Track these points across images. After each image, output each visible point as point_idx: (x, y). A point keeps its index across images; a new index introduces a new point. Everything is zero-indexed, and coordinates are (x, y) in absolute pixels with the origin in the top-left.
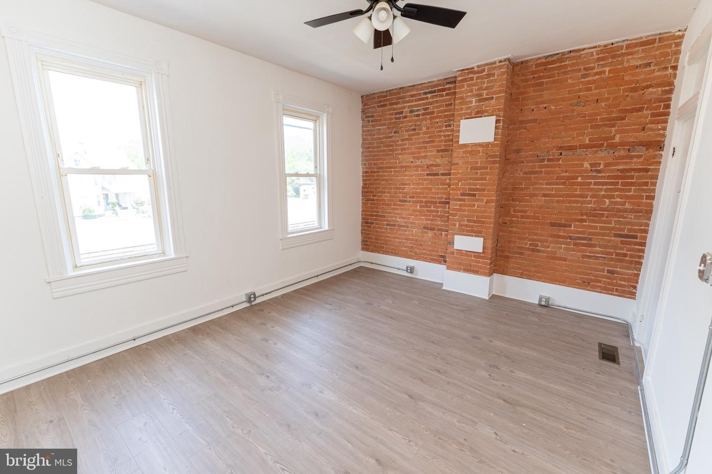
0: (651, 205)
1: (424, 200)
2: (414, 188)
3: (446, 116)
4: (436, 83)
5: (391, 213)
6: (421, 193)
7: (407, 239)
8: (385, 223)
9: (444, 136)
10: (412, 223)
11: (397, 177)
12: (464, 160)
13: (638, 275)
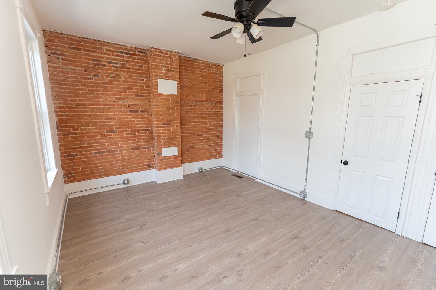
0: (222, 124)
1: (129, 129)
2: (119, 121)
3: (139, 73)
4: (129, 48)
5: (98, 143)
6: (126, 125)
7: (118, 160)
8: (93, 152)
9: (139, 86)
10: (121, 147)
11: (102, 112)
12: (162, 103)
13: (222, 149)
